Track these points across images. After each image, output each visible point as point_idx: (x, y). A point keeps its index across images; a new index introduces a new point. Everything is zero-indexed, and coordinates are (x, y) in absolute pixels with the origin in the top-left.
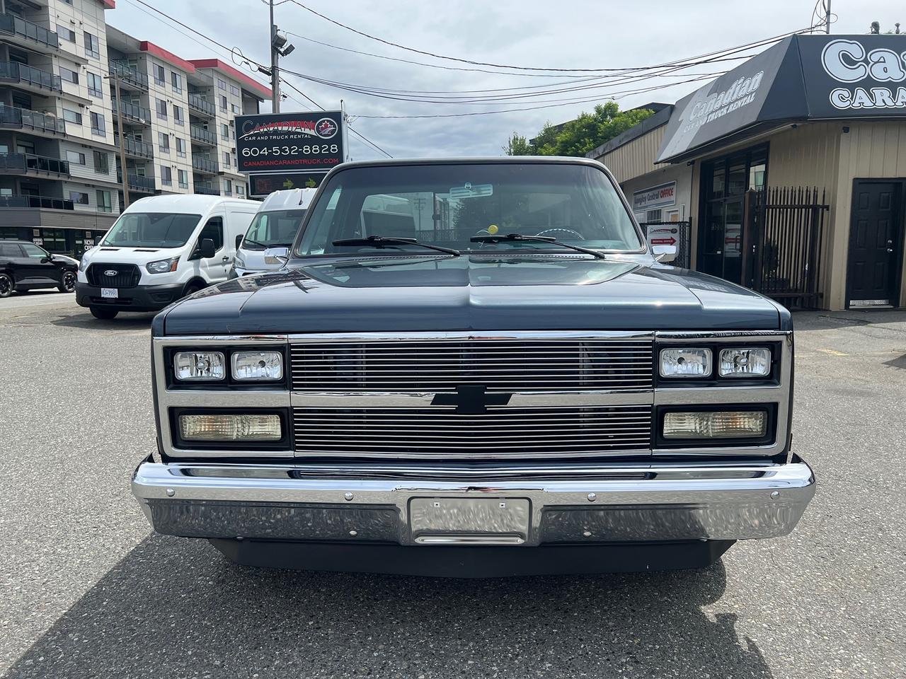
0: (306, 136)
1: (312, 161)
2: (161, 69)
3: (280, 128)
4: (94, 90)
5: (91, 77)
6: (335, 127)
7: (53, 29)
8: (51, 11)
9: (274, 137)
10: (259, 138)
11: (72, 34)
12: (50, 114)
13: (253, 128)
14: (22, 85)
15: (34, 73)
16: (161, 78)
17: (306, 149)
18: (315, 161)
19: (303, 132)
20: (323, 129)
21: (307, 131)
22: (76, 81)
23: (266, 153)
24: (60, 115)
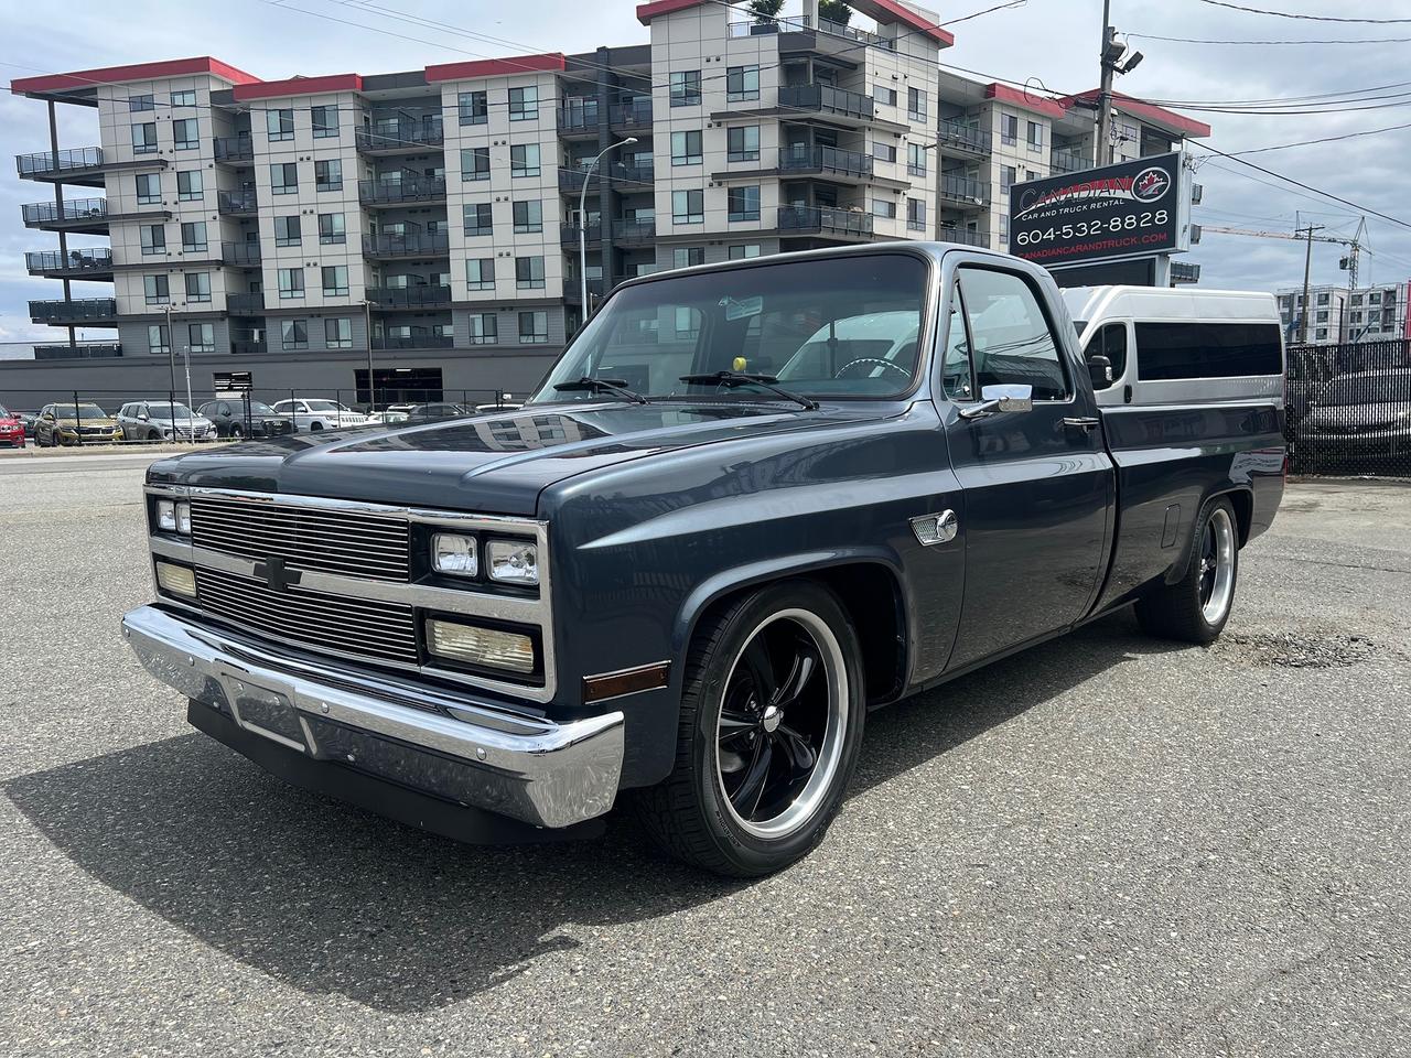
0: (1117, 202)
1: (1122, 242)
2: (1013, 120)
3: (1076, 195)
4: (915, 168)
5: (913, 148)
6: (1166, 179)
7: (869, 92)
8: (868, 69)
9: (1066, 210)
10: (1043, 215)
11: (893, 93)
12: (856, 209)
13: (1035, 200)
14: (825, 175)
15: (841, 155)
16: (1013, 134)
17: (1115, 223)
18: (1127, 242)
19: (1112, 195)
20: (1145, 186)
21: (1119, 194)
22: (893, 159)
23: (1052, 236)
24: (868, 209)
